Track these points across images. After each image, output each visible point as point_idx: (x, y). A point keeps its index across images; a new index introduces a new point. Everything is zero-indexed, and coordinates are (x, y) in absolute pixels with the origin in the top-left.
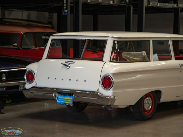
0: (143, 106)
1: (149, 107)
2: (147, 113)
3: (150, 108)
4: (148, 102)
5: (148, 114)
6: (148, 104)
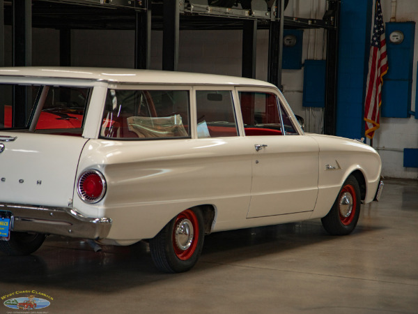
0: (174, 239)
1: (187, 242)
2: (183, 257)
3: (189, 244)
4: (185, 231)
5: (185, 258)
6: (184, 236)
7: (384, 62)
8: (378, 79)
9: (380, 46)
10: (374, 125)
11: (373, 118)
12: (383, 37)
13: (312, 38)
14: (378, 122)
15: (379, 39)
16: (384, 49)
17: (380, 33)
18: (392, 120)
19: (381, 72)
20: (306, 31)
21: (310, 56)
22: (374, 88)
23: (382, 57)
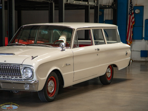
7: (133, 20)
8: (131, 26)
9: (132, 15)
10: (130, 42)
11: (130, 40)
12: (133, 11)
13: (107, 12)
14: (132, 41)
15: (131, 12)
16: (133, 16)
17: (132, 10)
18: (136, 40)
19: (132, 24)
20: (105, 10)
21: (107, 19)
22: (130, 29)
23: (133, 18)
